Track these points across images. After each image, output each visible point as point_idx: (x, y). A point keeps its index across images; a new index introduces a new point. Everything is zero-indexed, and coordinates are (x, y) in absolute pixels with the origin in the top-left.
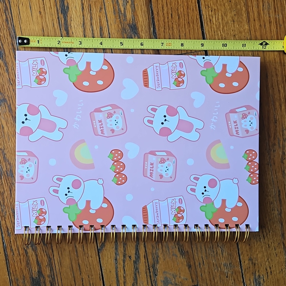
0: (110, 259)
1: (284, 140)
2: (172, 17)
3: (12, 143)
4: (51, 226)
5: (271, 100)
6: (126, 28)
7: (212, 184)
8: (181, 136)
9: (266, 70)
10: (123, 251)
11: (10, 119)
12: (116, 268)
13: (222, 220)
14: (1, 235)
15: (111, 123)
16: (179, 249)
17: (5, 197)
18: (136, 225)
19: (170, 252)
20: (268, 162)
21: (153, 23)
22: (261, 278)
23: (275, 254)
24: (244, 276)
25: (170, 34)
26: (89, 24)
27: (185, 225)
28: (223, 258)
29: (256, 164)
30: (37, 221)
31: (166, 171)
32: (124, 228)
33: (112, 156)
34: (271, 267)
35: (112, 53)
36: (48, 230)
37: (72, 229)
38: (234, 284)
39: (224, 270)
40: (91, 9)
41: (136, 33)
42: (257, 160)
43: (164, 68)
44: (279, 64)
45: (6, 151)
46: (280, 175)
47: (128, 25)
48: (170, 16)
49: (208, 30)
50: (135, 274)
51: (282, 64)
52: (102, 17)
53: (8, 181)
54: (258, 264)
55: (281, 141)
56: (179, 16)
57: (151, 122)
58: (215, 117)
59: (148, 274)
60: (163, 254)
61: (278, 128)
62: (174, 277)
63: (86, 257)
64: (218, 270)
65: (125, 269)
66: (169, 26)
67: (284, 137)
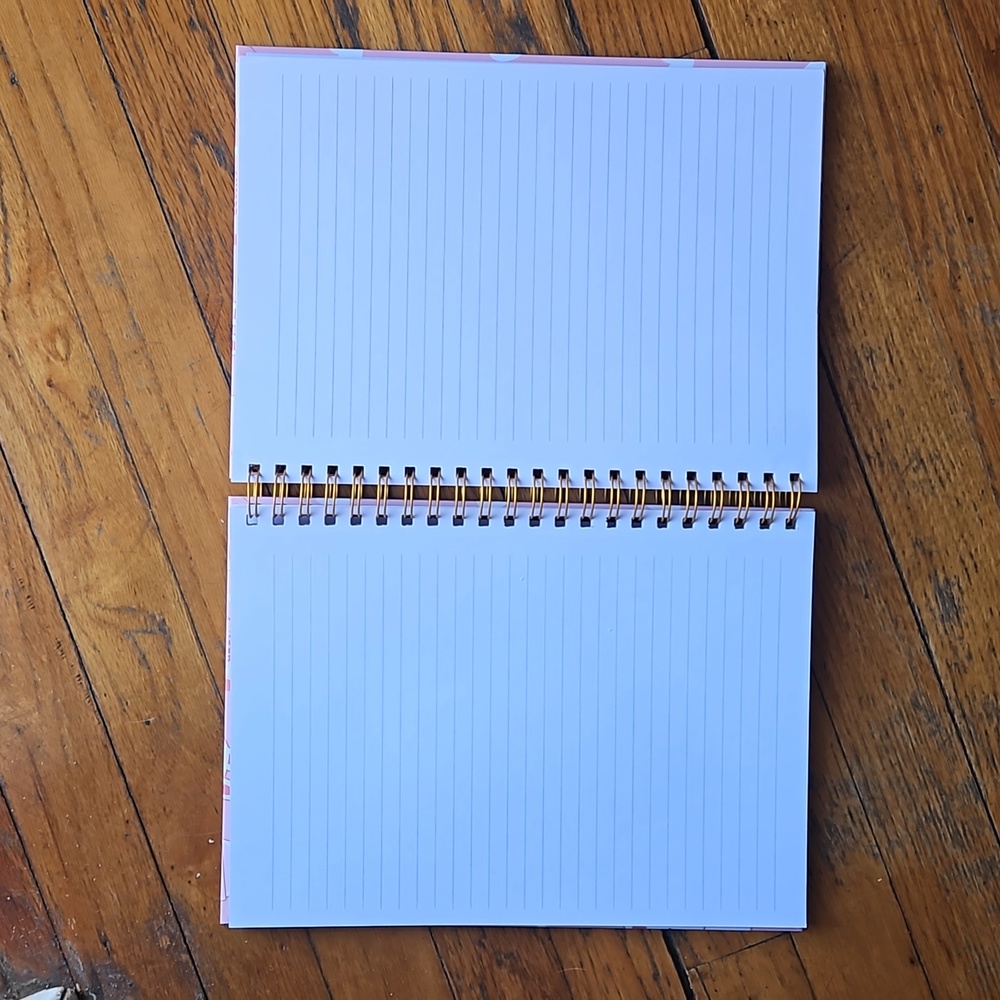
1: (949, 231)
6: (504, 30)
21: (568, 5)
22: (954, 585)
23: (977, 520)
24: (908, 588)
25: (613, 24)
34: (973, 552)
38: (886, 610)
41: (530, 39)
44: (900, 43)
46: (954, 319)
47: (507, 21)
51: (910, 41)
52: (441, 17)
54: (939, 552)
55: (943, 236)
61: (928, 204)
66: (608, 5)
67: (948, 224)
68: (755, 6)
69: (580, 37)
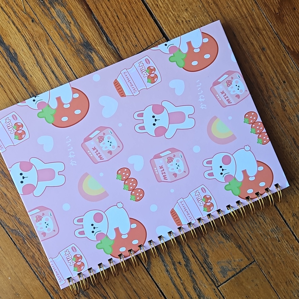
0: (162, 273)
1: (277, 88)
2: (119, 19)
3: (20, 206)
4: (92, 268)
5: (249, 56)
6: (80, 48)
7: (226, 160)
8: (177, 129)
9: (231, 29)
10: (171, 261)
11: (8, 184)
12: (171, 279)
13: (250, 191)
14: (49, 296)
15: (105, 146)
16: (222, 235)
17: (37, 259)
18: (171, 231)
19: (215, 241)
20: (271, 116)
21: (104, 32)
24: (294, 233)
25: (124, 36)
26: (43, 60)
27: (217, 211)
28: (267, 225)
29: (259, 124)
30: (76, 269)
31: (177, 168)
32: (161, 239)
33: (120, 176)
35: (77, 78)
36: (90, 272)
37: (113, 261)
38: (288, 245)
39: (273, 236)
40: (38, 46)
41: (91, 49)
42: (259, 119)
43: (133, 71)
44: (240, 18)
45: (18, 216)
46: (287, 123)
47: (80, 44)
48: (116, 18)
49: (159, 16)
50: (192, 277)
51: (244, 17)
52: (52, 49)
53: (33, 243)
55: (275, 91)
56: (125, 14)
57: (142, 128)
58: (201, 96)
59: (204, 271)
60: (210, 246)
61: (266, 79)
62: (229, 263)
63: (138, 281)
64: (268, 238)
65: (180, 276)
66: (120, 28)
67: (276, 86)
68: (179, 16)
69: (112, 45)
